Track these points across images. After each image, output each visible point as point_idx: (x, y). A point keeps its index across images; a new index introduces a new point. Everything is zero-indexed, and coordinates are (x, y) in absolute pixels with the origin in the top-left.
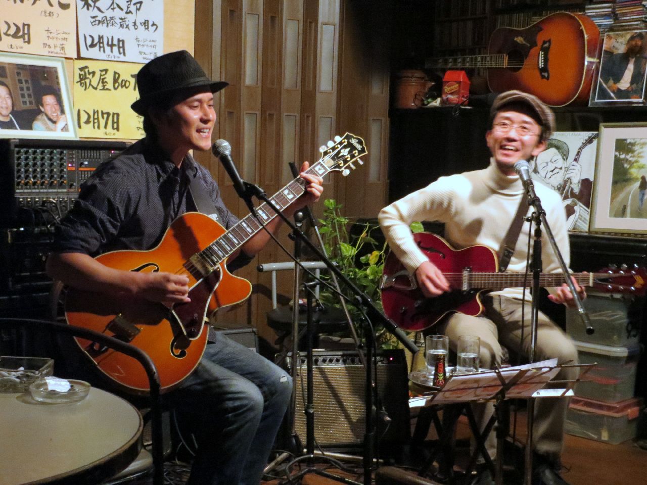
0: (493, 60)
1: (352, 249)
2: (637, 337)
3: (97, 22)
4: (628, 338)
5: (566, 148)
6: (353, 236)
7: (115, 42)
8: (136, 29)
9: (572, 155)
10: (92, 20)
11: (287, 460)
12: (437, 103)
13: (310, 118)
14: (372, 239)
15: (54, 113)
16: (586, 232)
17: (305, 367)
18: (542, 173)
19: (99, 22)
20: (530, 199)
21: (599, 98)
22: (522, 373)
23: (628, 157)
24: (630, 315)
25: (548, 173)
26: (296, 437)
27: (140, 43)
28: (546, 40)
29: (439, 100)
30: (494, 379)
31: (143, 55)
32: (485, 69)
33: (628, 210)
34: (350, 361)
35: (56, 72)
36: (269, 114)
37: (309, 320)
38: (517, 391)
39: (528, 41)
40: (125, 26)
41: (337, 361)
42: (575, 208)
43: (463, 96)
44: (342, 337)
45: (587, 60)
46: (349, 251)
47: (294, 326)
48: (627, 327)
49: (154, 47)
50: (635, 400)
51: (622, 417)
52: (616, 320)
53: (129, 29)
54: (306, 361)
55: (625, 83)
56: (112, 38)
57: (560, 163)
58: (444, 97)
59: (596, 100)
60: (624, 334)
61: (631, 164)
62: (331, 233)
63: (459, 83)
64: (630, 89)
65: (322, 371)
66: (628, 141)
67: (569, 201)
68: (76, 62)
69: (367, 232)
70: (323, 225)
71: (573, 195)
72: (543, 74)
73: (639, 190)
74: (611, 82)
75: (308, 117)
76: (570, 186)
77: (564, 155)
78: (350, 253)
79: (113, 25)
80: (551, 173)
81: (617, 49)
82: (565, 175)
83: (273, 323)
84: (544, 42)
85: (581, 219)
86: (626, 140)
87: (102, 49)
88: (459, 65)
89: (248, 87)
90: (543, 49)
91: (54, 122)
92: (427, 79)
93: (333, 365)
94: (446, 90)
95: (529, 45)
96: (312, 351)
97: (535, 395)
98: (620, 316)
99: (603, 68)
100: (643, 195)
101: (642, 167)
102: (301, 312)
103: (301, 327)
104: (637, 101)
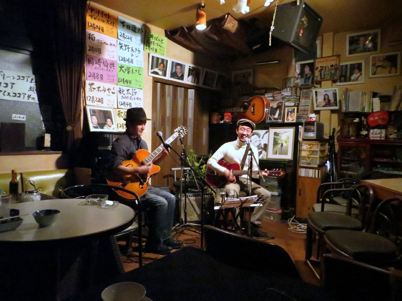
0: (238, 109)
2: (281, 189)
4: (278, 189)
5: (260, 135)
6: (198, 160)
7: (129, 104)
8: (135, 100)
9: (261, 137)
10: (122, 97)
11: (179, 226)
12: (222, 122)
15: (110, 124)
17: (184, 198)
18: (253, 142)
19: (124, 98)
20: (249, 149)
21: (269, 120)
22: (247, 199)
23: (277, 137)
24: (279, 183)
26: (182, 219)
27: (136, 104)
28: (254, 104)
29: (223, 121)
30: (238, 201)
32: (236, 112)
33: (278, 153)
35: (111, 112)
37: (185, 184)
38: (246, 204)
40: (131, 99)
41: (193, 196)
42: (262, 152)
44: (195, 189)
45: (266, 109)
46: (197, 164)
47: (181, 186)
48: (278, 186)
49: (140, 105)
50: (280, 208)
51: (277, 213)
53: (133, 100)
55: (276, 116)
56: (128, 102)
57: (258, 139)
59: (268, 121)
61: (278, 139)
62: (192, 159)
64: (278, 118)
65: (189, 199)
66: (278, 133)
67: (260, 150)
68: (117, 109)
69: (202, 159)
70: (189, 157)
71: (262, 148)
72: (253, 113)
74: (272, 116)
76: (261, 146)
77: (259, 137)
79: (128, 99)
80: (255, 142)
82: (259, 142)
83: (175, 185)
85: (264, 155)
87: (125, 106)
88: (229, 111)
90: (253, 106)
91: (110, 127)
92: (219, 115)
93: (192, 198)
95: (249, 105)
96: (186, 194)
97: (251, 206)
98: (276, 183)
99: (270, 112)
100: (282, 148)
101: (281, 140)
102: (183, 182)
103: (183, 186)
104: (280, 121)
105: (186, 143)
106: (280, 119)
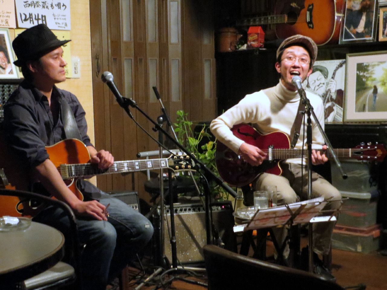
0: (278, 18)
1: (196, 141)
2: (376, 186)
3: (28, 5)
4: (371, 186)
5: (327, 71)
6: (196, 133)
7: (40, 17)
8: (52, 8)
9: (330, 75)
10: (25, 4)
11: (160, 273)
12: (244, 47)
13: (165, 61)
14: (208, 134)
15: (4, 62)
16: (341, 123)
17: (169, 214)
18: (312, 87)
19: (29, 5)
20: (305, 102)
21: (345, 38)
22: (303, 206)
23: (365, 74)
24: (372, 172)
25: (316, 87)
26: (166, 258)
27: (56, 17)
28: (311, 4)
29: (246, 45)
30: (285, 211)
31: (58, 25)
32: (274, 24)
33: (367, 107)
34: (197, 209)
35: (4, 37)
36: (140, 59)
37: (170, 185)
38: (300, 218)
39: (299, 6)
40: (46, 7)
41: (190, 210)
42: (334, 108)
43: (261, 42)
44: (192, 196)
45: (337, 15)
47: (161, 190)
48: (370, 180)
49: (65, 19)
50: (377, 226)
51: (369, 237)
52: (362, 176)
53: (48, 9)
54: (170, 212)
55: (361, 28)
56: (38, 14)
57: (323, 80)
58: (249, 44)
59: (343, 40)
60: (368, 184)
61: (367, 78)
62: (182, 132)
63: (258, 34)
64: (364, 32)
65: (180, 217)
66: (365, 64)
67: (329, 104)
68: (16, 30)
69: (205, 130)
70: (177, 127)
71: (332, 100)
72: (310, 25)
73: (372, 94)
74: (352, 28)
75: (164, 60)
76: (330, 94)
77: (325, 75)
78: (194, 143)
79: (38, 6)
80: (318, 87)
81: (354, 7)
82: (327, 88)
83: (148, 189)
84: (309, 6)
85: (337, 114)
86: (363, 64)
87: (32, 22)
88: (257, 23)
89: (125, 43)
90: (309, 10)
91: (4, 69)
92: (237, 32)
93: (187, 213)
94: (250, 39)
95: (300, 8)
96: (173, 205)
97: (312, 221)
98: (365, 173)
99: (347, 20)
100: (376, 97)
101: (374, 80)
102: (165, 181)
103: (165, 190)
104: (369, 39)
105: (169, 97)
106: (368, 34)
